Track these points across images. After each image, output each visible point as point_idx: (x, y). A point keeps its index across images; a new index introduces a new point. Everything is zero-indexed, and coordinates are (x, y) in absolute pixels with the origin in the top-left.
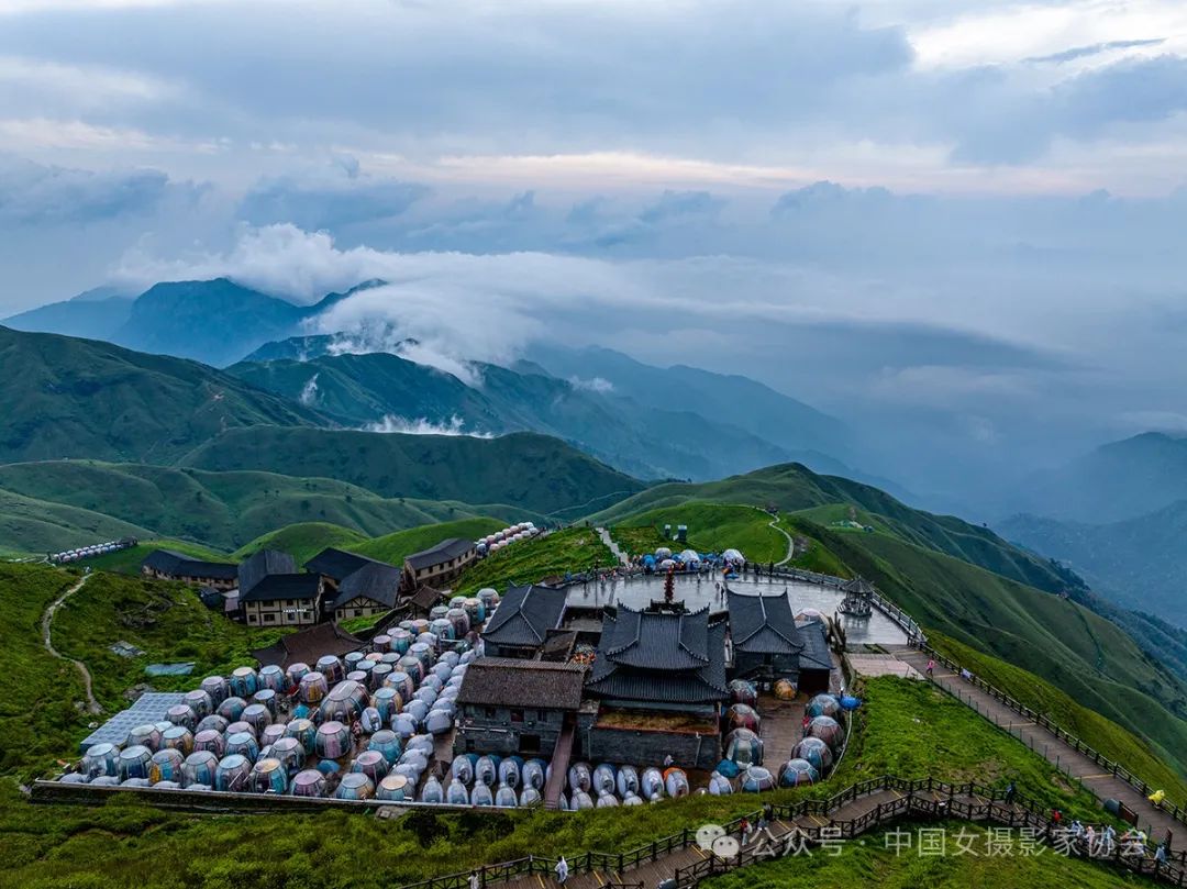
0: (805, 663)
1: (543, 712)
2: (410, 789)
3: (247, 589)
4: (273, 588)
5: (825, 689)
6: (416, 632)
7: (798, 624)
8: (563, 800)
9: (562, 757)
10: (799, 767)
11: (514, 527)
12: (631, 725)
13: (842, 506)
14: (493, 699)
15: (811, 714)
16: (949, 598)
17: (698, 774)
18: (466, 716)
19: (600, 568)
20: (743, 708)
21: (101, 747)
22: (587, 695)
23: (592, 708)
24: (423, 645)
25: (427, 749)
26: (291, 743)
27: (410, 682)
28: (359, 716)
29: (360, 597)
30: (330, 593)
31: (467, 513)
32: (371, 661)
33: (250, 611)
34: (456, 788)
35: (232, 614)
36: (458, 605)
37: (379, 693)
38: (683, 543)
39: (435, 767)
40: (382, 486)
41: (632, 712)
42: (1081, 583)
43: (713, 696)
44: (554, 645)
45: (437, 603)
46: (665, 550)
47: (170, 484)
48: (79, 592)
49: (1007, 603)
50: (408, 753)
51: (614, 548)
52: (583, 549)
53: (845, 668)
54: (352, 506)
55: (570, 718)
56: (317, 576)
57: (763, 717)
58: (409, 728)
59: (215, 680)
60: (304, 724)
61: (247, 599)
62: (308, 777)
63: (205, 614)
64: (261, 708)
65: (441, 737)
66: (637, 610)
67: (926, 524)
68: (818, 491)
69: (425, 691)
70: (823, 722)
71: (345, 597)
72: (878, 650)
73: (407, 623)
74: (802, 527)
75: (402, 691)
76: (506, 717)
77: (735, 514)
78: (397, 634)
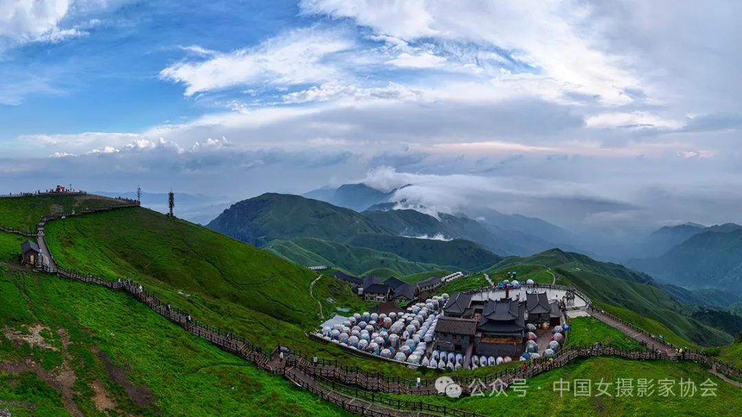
0: (552, 316)
1: (463, 336)
2: (418, 361)
3: (365, 287)
4: (374, 289)
5: (559, 324)
6: (421, 307)
7: (550, 303)
8: (469, 368)
9: (469, 353)
10: (549, 351)
11: (455, 274)
12: (493, 341)
13: (573, 263)
14: (447, 331)
15: (554, 333)
16: (611, 292)
17: (515, 357)
18: (438, 336)
19: (484, 287)
20: (531, 333)
21: (326, 327)
22: (478, 330)
23: (479, 335)
24: (423, 312)
25: (424, 348)
26: (381, 339)
27: (419, 324)
28: (402, 334)
29: (402, 295)
30: (392, 293)
31: (438, 268)
32: (406, 316)
33: (366, 295)
34: (433, 361)
35: (360, 296)
36: (435, 299)
37: (409, 326)
38: (514, 279)
39: (426, 354)
40: (408, 257)
41: (493, 337)
42: (650, 278)
43: (520, 329)
44: (467, 313)
45: (428, 298)
46: (507, 281)
47: (341, 249)
48: (320, 279)
49: (630, 290)
50: (418, 348)
51: (490, 281)
52: (479, 282)
53: (565, 316)
54: (399, 264)
55: (472, 338)
56: (388, 286)
57: (538, 336)
58: (418, 340)
59: (358, 315)
60: (385, 333)
61: (365, 291)
62: (386, 351)
63: (353, 294)
64: (371, 327)
65: (428, 344)
66: (494, 300)
67: (602, 266)
68: (564, 257)
69: (423, 328)
70: (558, 335)
71: (396, 295)
72: (577, 309)
73: (418, 304)
74: (559, 271)
75: (416, 327)
76: (450, 337)
77: (535, 268)
78: (414, 308)
